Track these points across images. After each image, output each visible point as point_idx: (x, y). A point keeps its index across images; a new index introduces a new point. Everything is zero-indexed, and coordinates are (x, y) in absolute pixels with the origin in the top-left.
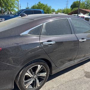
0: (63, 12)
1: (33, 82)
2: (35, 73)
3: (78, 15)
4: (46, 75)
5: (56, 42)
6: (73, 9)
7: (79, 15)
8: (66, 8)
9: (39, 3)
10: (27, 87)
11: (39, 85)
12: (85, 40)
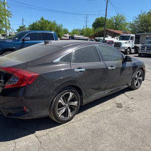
0: (82, 34)
1: (65, 111)
2: (67, 102)
3: (104, 39)
4: (77, 104)
5: (86, 70)
6: (97, 30)
7: (106, 39)
8: (85, 28)
9: (42, 19)
10: (60, 116)
11: (71, 115)
12: (114, 68)
